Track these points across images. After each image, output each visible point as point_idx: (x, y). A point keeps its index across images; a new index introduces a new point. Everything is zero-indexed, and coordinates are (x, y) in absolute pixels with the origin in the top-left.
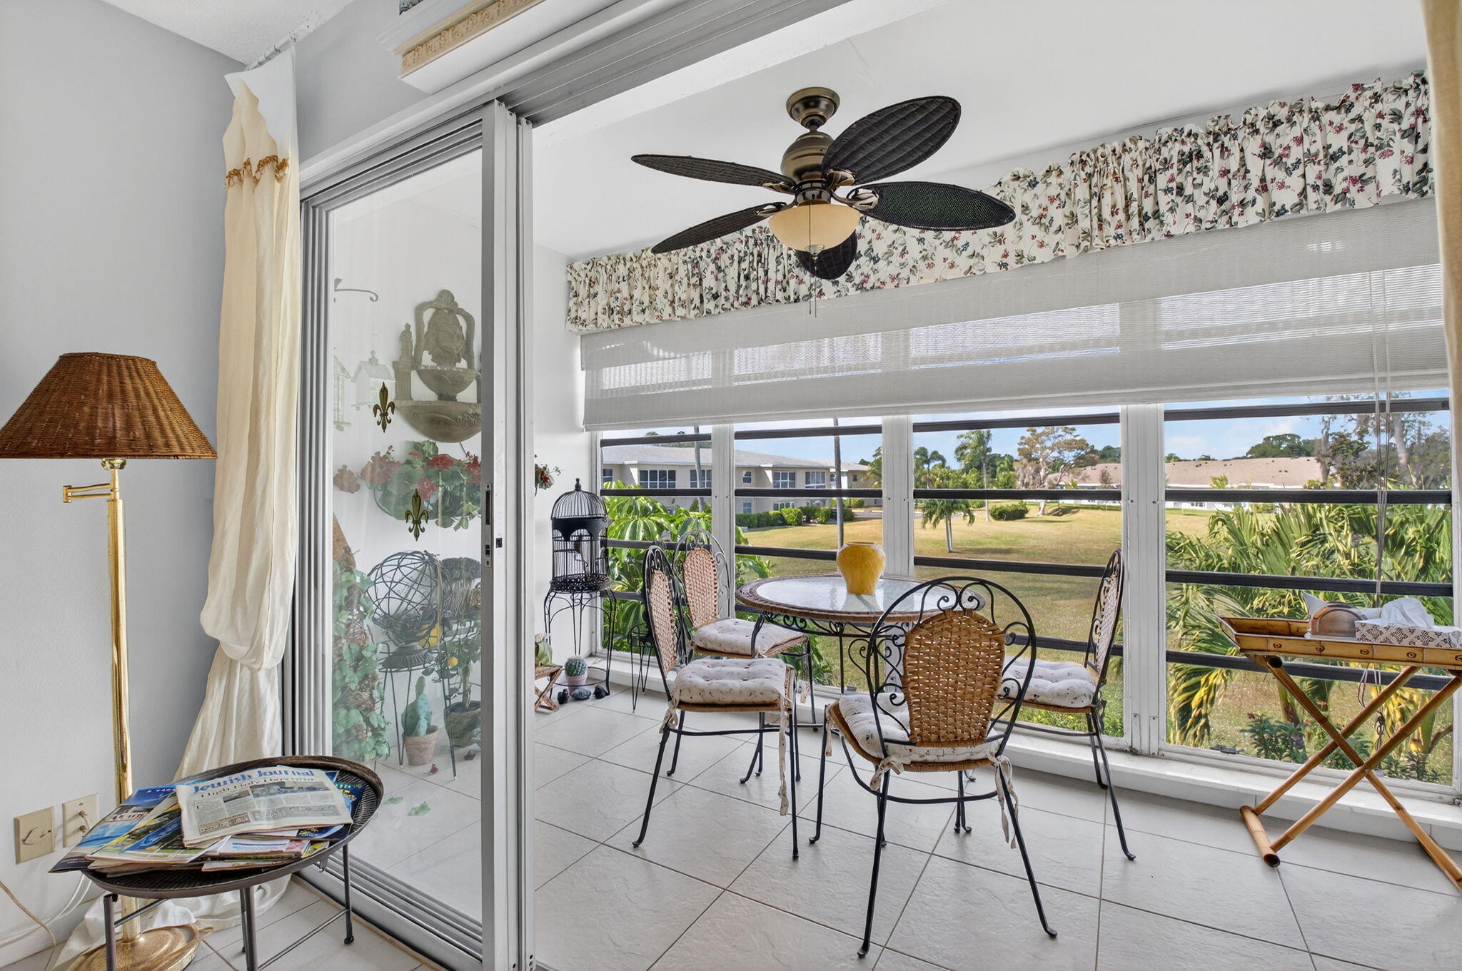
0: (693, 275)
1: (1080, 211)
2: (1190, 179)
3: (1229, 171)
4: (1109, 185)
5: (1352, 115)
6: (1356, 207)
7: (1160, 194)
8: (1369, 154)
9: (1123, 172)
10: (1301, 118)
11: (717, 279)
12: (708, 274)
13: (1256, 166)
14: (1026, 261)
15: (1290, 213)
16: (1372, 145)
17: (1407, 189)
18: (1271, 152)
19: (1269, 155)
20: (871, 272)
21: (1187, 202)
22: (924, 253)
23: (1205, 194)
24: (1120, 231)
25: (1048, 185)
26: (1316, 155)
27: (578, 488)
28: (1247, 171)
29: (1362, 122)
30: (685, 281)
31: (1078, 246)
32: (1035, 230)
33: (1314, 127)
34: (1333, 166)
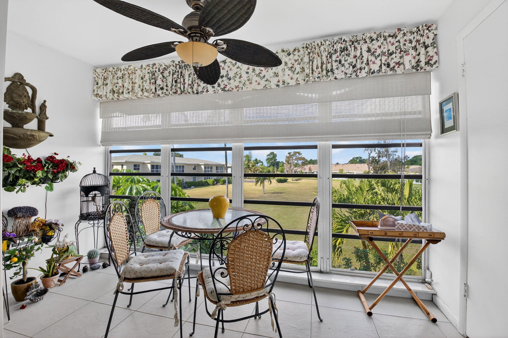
0: (152, 79)
1: (306, 66)
2: (344, 58)
3: (356, 56)
4: (316, 57)
5: (397, 40)
6: (397, 73)
7: (333, 62)
8: (401, 54)
9: (321, 53)
10: (381, 39)
11: (162, 81)
12: (159, 78)
13: (365, 54)
14: (286, 84)
15: (376, 73)
16: (403, 51)
17: (413, 67)
18: (370, 50)
19: (370, 51)
20: (228, 84)
21: (342, 66)
22: (248, 78)
23: (348, 64)
24: (319, 75)
25: (294, 55)
26: (385, 53)
27: (94, 172)
28: (363, 57)
29: (400, 43)
30: (148, 81)
31: (304, 80)
32: (289, 72)
33: (385, 42)
34: (390, 58)
